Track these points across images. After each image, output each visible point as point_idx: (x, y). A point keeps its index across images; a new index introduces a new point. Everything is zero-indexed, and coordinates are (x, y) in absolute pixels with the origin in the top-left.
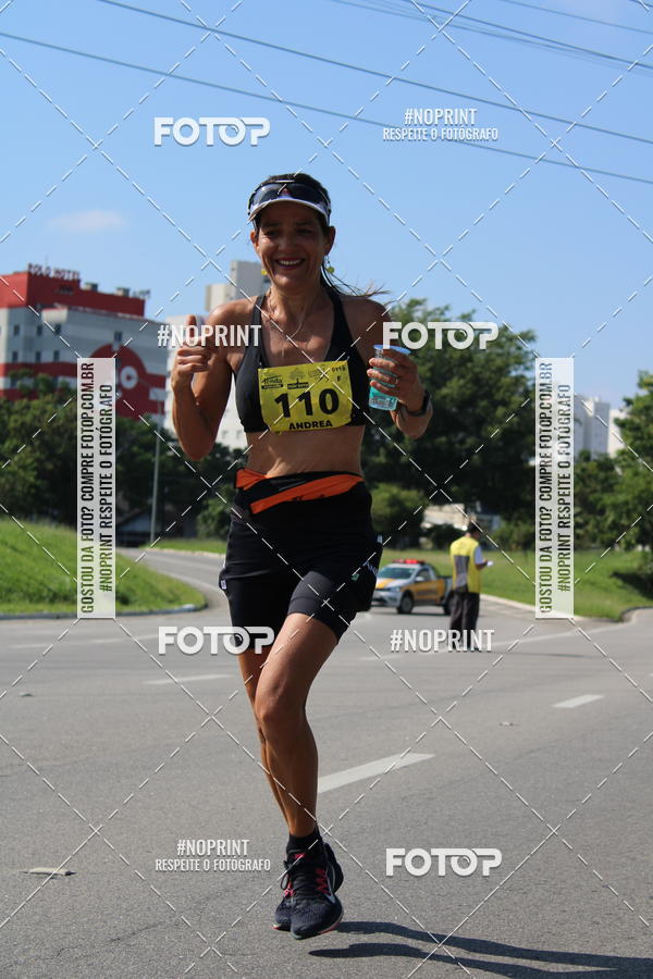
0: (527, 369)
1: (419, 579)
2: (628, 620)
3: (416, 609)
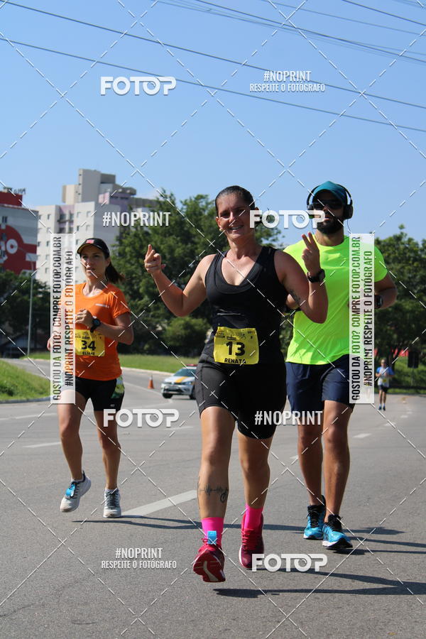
0: (274, 240)
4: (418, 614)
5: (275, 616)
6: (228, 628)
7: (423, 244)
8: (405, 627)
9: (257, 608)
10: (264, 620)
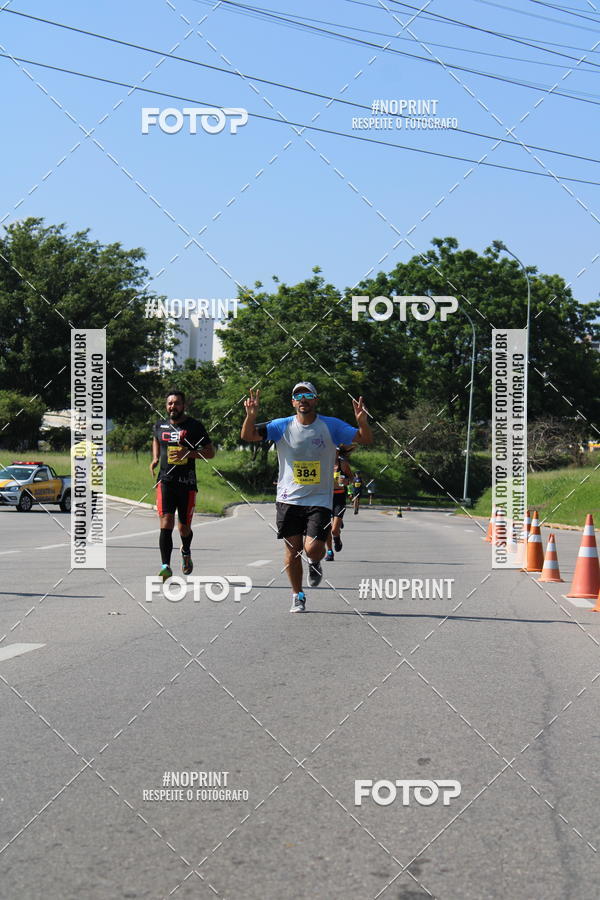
0: (137, 284)
1: (36, 479)
2: (231, 515)
3: (34, 508)
4: (326, 817)
5: (127, 824)
6: (60, 842)
7: (347, 294)
8: (307, 836)
9: (102, 812)
10: (111, 829)
